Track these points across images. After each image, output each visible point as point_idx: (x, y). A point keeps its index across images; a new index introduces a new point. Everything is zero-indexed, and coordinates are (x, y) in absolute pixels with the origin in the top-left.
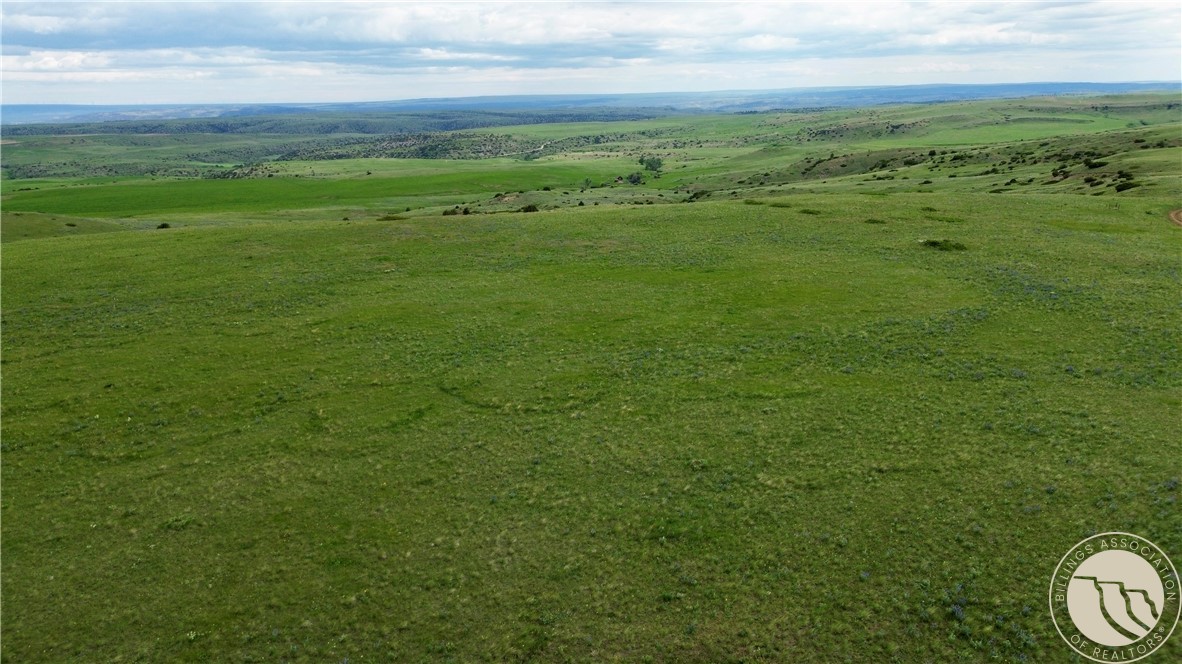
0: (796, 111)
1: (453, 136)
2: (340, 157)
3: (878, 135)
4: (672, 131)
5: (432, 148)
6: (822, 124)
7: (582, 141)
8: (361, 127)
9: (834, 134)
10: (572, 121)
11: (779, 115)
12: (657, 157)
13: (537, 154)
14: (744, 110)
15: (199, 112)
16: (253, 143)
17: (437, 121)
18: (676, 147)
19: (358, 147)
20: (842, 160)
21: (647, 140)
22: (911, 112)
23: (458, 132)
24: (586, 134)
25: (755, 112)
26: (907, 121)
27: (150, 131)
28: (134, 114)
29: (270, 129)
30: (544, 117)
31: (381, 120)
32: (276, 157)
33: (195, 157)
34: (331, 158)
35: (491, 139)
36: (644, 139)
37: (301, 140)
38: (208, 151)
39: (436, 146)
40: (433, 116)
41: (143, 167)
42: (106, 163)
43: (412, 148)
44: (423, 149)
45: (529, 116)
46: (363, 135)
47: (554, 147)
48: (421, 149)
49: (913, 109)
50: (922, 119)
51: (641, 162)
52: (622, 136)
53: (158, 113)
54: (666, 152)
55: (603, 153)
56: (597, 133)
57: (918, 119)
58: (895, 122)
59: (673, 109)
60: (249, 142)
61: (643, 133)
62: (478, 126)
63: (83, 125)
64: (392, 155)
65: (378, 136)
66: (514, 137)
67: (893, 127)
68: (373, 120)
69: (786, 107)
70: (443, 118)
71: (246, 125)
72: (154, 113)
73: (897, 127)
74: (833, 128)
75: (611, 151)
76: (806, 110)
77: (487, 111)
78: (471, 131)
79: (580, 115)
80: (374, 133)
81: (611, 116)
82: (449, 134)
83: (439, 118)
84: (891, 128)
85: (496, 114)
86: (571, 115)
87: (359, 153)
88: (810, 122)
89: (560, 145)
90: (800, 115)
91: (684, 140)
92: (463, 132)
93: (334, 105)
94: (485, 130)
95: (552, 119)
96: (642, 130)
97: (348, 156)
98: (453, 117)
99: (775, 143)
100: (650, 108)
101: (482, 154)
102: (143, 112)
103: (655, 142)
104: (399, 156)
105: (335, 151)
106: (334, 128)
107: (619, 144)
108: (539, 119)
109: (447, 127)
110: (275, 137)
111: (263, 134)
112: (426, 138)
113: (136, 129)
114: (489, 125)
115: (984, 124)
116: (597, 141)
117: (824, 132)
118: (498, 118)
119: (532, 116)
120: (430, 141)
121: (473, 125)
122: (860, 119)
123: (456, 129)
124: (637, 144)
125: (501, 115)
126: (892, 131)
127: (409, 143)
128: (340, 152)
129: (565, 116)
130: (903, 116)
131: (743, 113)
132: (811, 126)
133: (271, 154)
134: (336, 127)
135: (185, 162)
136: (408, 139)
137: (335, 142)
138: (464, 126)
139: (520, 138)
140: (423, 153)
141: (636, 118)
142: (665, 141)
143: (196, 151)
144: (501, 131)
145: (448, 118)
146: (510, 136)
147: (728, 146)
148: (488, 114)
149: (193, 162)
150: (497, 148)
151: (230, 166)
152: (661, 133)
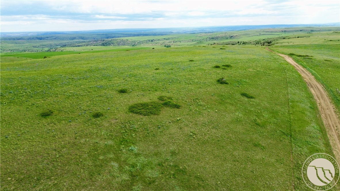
0: (206, 33)
1: (111, 40)
3: (227, 38)
4: (172, 38)
5: (106, 43)
6: (213, 36)
7: (148, 41)
8: (83, 38)
9: (216, 39)
10: (144, 36)
11: (201, 34)
12: (169, 45)
13: (135, 45)
14: (192, 32)
15: (31, 34)
18: (174, 42)
19: (84, 43)
22: (236, 33)
23: (112, 39)
24: (149, 39)
25: (195, 33)
26: (234, 35)
27: (19, 40)
28: (11, 35)
29: (55, 39)
30: (136, 35)
31: (89, 36)
32: (60, 46)
33: (35, 47)
34: (77, 46)
35: (122, 41)
36: (165, 41)
37: (65, 42)
38: (39, 45)
39: (107, 43)
40: (103, 35)
41: (21, 50)
42: (10, 49)
43: (100, 43)
44: (103, 44)
45: (131, 34)
46: (84, 40)
47: (140, 43)
48: (102, 44)
49: (236, 32)
50: (238, 34)
51: (165, 46)
52: (159, 40)
54: (171, 44)
55: (154, 44)
56: (152, 39)
57: (237, 34)
58: (231, 35)
59: (172, 32)
60: (51, 42)
61: (165, 39)
62: (117, 37)
64: (94, 45)
65: (88, 40)
66: (129, 40)
67: (231, 36)
68: (86, 36)
69: (203, 32)
70: (106, 35)
71: (48, 37)
72: (17, 34)
73: (232, 37)
74: (215, 37)
75: (156, 43)
76: (209, 32)
77: (119, 33)
78: (116, 39)
79: (146, 34)
80: (86, 39)
81: (155, 35)
82: (110, 39)
83: (105, 35)
84: (230, 37)
85: (121, 34)
86: (143, 34)
87: (84, 45)
88: (210, 35)
89: (142, 42)
90: (207, 34)
91: (176, 41)
92: (114, 39)
93: (72, 32)
95: (138, 35)
96: (164, 38)
97: (81, 46)
99: (200, 41)
100: (165, 32)
101: (120, 45)
102: (14, 34)
103: (168, 41)
104: (96, 45)
105: (77, 45)
106: (74, 38)
107: (158, 42)
108: (134, 35)
109: (108, 38)
110: (57, 41)
111: (54, 40)
112: (103, 40)
113: (14, 39)
114: (120, 37)
115: (254, 36)
116: (152, 41)
117: (213, 38)
118: (122, 35)
119: (132, 34)
120: (105, 41)
122: (222, 35)
123: (110, 38)
124: (163, 42)
125: (123, 34)
127: (99, 42)
128: (79, 45)
129: (142, 34)
130: (234, 34)
131: (191, 33)
132: (209, 36)
133: (57, 46)
134: (75, 38)
135: (33, 48)
136: (98, 41)
137: (76, 42)
138: (113, 38)
139: (130, 40)
140: (103, 45)
141: (162, 35)
142: (171, 41)
143: (35, 45)
144: (125, 38)
145: (108, 35)
146: (128, 40)
147: (188, 42)
148: (119, 34)
149: (35, 48)
150: (124, 43)
151: (46, 49)
152: (170, 39)
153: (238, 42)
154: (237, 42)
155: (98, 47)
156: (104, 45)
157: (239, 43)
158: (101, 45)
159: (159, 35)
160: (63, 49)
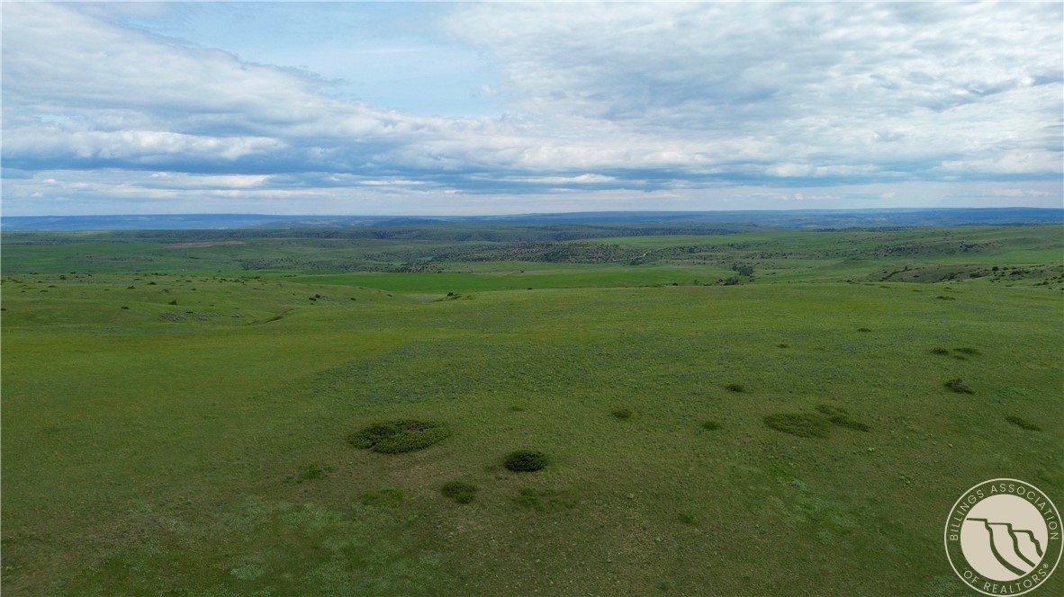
0: (873, 230)
1: (570, 245)
2: (481, 259)
3: (952, 253)
4: (758, 244)
5: (554, 254)
6: (898, 242)
7: (678, 251)
8: (489, 237)
9: (910, 251)
10: (664, 234)
11: (857, 233)
12: (747, 266)
13: (640, 261)
14: (823, 227)
15: (357, 222)
16: (410, 247)
17: (549, 232)
18: (763, 257)
19: (495, 253)
20: (915, 272)
21: (737, 251)
22: (985, 234)
23: (574, 242)
24: (681, 245)
25: (833, 230)
26: (980, 242)
27: (329, 237)
28: (311, 222)
29: (418, 237)
30: (639, 230)
32: (431, 258)
33: (371, 257)
34: (475, 260)
35: (602, 247)
36: (733, 250)
37: (445, 245)
38: (379, 253)
39: (558, 253)
40: (545, 228)
41: (336, 263)
42: (311, 260)
43: (538, 254)
45: (625, 229)
46: (493, 243)
47: (654, 256)
48: (546, 255)
49: (987, 231)
50: (994, 240)
51: (735, 268)
52: (713, 248)
53: (327, 223)
54: (755, 261)
55: (699, 261)
56: (691, 245)
57: (991, 240)
58: (968, 242)
59: (755, 226)
60: (408, 246)
61: (732, 245)
63: (280, 231)
64: (523, 259)
65: (504, 244)
66: (621, 247)
67: (967, 246)
69: (863, 226)
71: (399, 233)
72: (323, 222)
73: (971, 247)
74: (908, 246)
75: (705, 259)
76: (883, 229)
77: (589, 224)
78: (584, 241)
79: (670, 229)
80: (499, 241)
81: (699, 231)
82: (567, 243)
83: (551, 230)
84: (964, 248)
85: (597, 227)
86: (662, 229)
87: (496, 257)
88: (887, 240)
89: (659, 254)
90: (876, 234)
91: (770, 251)
92: (577, 241)
94: (594, 240)
95: (647, 232)
96: (731, 243)
98: (561, 230)
99: (854, 257)
100: (733, 224)
101: (594, 260)
102: (316, 221)
103: (744, 253)
104: (528, 259)
105: (476, 255)
106: (468, 237)
107: (710, 254)
108: (635, 233)
109: (561, 238)
110: (424, 243)
111: (416, 241)
112: (548, 246)
113: (318, 235)
114: (593, 236)
116: (691, 251)
117: (900, 249)
119: (628, 229)
120: (551, 248)
121: (584, 236)
122: (933, 239)
123: (566, 239)
124: (728, 254)
125: (601, 228)
126: (966, 250)
127: (534, 250)
128: (481, 255)
129: (658, 230)
130: (976, 237)
131: (821, 230)
132: (887, 243)
133: (424, 256)
134: (470, 236)
135: (363, 260)
136: (533, 247)
137: (473, 247)
138: (572, 238)
139: (625, 248)
140: (547, 258)
141: (723, 232)
142: (753, 252)
143: (370, 253)
144: (609, 241)
145: (558, 230)
146: (617, 246)
147: (811, 259)
148: (591, 227)
149: (370, 261)
150: (607, 255)
151: (398, 264)
152: (748, 245)
153: (995, 269)
154: (991, 268)
155: (534, 263)
156: (550, 260)
157: (997, 272)
158: (543, 260)
159: (711, 232)
160: (441, 266)
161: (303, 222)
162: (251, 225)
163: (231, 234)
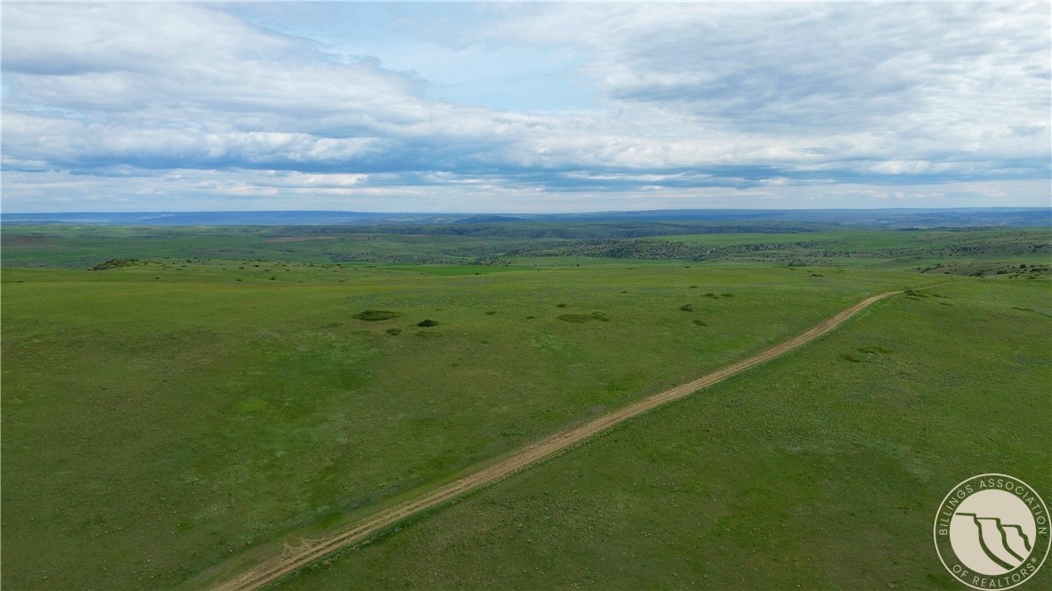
1: (636, 242)
2: (550, 255)
3: (1020, 252)
4: (826, 243)
5: (619, 251)
6: (966, 242)
7: (744, 249)
8: (562, 234)
9: (976, 251)
10: (738, 232)
13: (703, 257)
15: (440, 219)
16: (485, 243)
17: (622, 230)
18: (826, 256)
19: (563, 249)
21: (801, 250)
23: (640, 239)
24: (748, 243)
27: (412, 233)
28: (395, 219)
29: (494, 234)
30: (713, 229)
31: (575, 229)
32: (502, 254)
33: (447, 252)
34: (543, 256)
35: (666, 245)
36: (798, 248)
37: (518, 242)
38: (456, 248)
39: (623, 249)
40: (618, 226)
41: (416, 257)
42: (393, 254)
43: (604, 250)
44: (612, 252)
45: (699, 228)
46: (564, 240)
47: (719, 253)
52: (779, 246)
53: (413, 220)
55: (761, 258)
56: (758, 242)
58: (1039, 244)
60: (484, 243)
61: (800, 244)
62: (655, 234)
63: (368, 227)
64: (588, 255)
65: (573, 240)
66: (686, 244)
67: (1036, 246)
68: (572, 229)
70: (627, 228)
71: (477, 230)
72: (408, 219)
73: (1040, 247)
74: (975, 246)
75: (767, 257)
77: (663, 222)
78: (651, 239)
79: (746, 228)
82: (633, 240)
83: (624, 227)
84: (1033, 248)
85: (671, 225)
87: (563, 253)
88: (959, 240)
89: (724, 251)
91: (833, 251)
92: (644, 239)
94: (661, 237)
96: (799, 241)
97: (555, 255)
98: (634, 227)
99: (918, 256)
101: (658, 256)
102: (402, 218)
103: (807, 251)
104: (594, 255)
105: (545, 251)
106: (540, 234)
107: (774, 252)
108: (709, 231)
109: (629, 235)
110: (499, 239)
111: (492, 237)
112: (614, 242)
113: (402, 231)
114: (665, 234)
116: (757, 248)
117: (966, 249)
118: (673, 229)
119: (702, 228)
120: (617, 245)
121: (652, 234)
122: (1005, 239)
123: (633, 237)
124: (791, 252)
125: (676, 226)
126: (1035, 250)
127: (601, 246)
128: (550, 251)
129: (733, 229)
130: (1046, 239)
132: (954, 244)
133: (498, 252)
134: (544, 233)
135: (441, 255)
136: (600, 243)
137: (544, 244)
138: (645, 235)
139: (690, 245)
140: (613, 254)
142: (816, 250)
143: (447, 248)
144: (674, 239)
145: (631, 228)
146: (682, 243)
147: (873, 257)
148: (665, 225)
149: (446, 256)
150: (670, 252)
151: (472, 259)
152: (816, 244)
155: (599, 258)
156: (614, 256)
158: (607, 256)
160: (509, 260)
161: (390, 220)
162: (343, 221)
163: (324, 230)
